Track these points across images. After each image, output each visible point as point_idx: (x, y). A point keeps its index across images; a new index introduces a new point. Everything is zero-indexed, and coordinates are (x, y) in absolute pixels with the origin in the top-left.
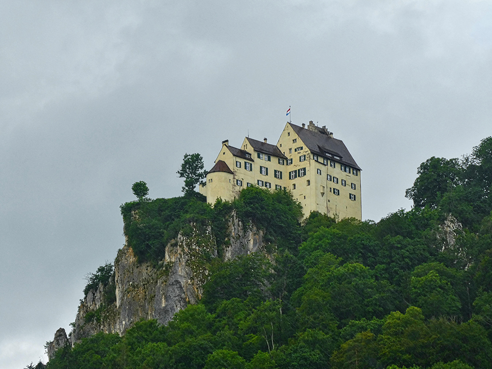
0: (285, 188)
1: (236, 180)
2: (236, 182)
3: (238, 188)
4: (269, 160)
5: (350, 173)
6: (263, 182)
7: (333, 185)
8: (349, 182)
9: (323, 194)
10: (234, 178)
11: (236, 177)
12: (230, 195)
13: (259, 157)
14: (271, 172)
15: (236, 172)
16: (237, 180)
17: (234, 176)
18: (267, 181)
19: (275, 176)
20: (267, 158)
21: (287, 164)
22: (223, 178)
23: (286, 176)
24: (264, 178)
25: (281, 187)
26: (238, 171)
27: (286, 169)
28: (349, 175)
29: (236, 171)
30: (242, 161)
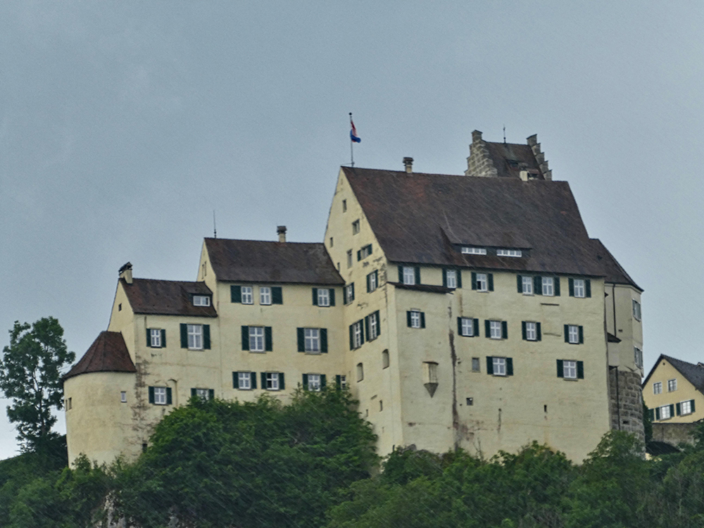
0: (338, 378)
1: (146, 390)
2: (146, 397)
3: (155, 414)
4: (277, 299)
5: (557, 293)
6: (253, 375)
7: (483, 347)
8: (554, 324)
9: (432, 388)
10: (140, 384)
11: (149, 381)
12: (125, 439)
13: (236, 297)
14: (285, 339)
15: (146, 362)
16: (152, 390)
17: (139, 378)
18: (270, 370)
19: (301, 347)
20: (267, 294)
21: (345, 302)
22: (100, 392)
23: (338, 339)
24: (258, 362)
25: (323, 377)
26: (155, 360)
27: (340, 319)
28: (556, 300)
29: (148, 358)
30: (171, 325)
